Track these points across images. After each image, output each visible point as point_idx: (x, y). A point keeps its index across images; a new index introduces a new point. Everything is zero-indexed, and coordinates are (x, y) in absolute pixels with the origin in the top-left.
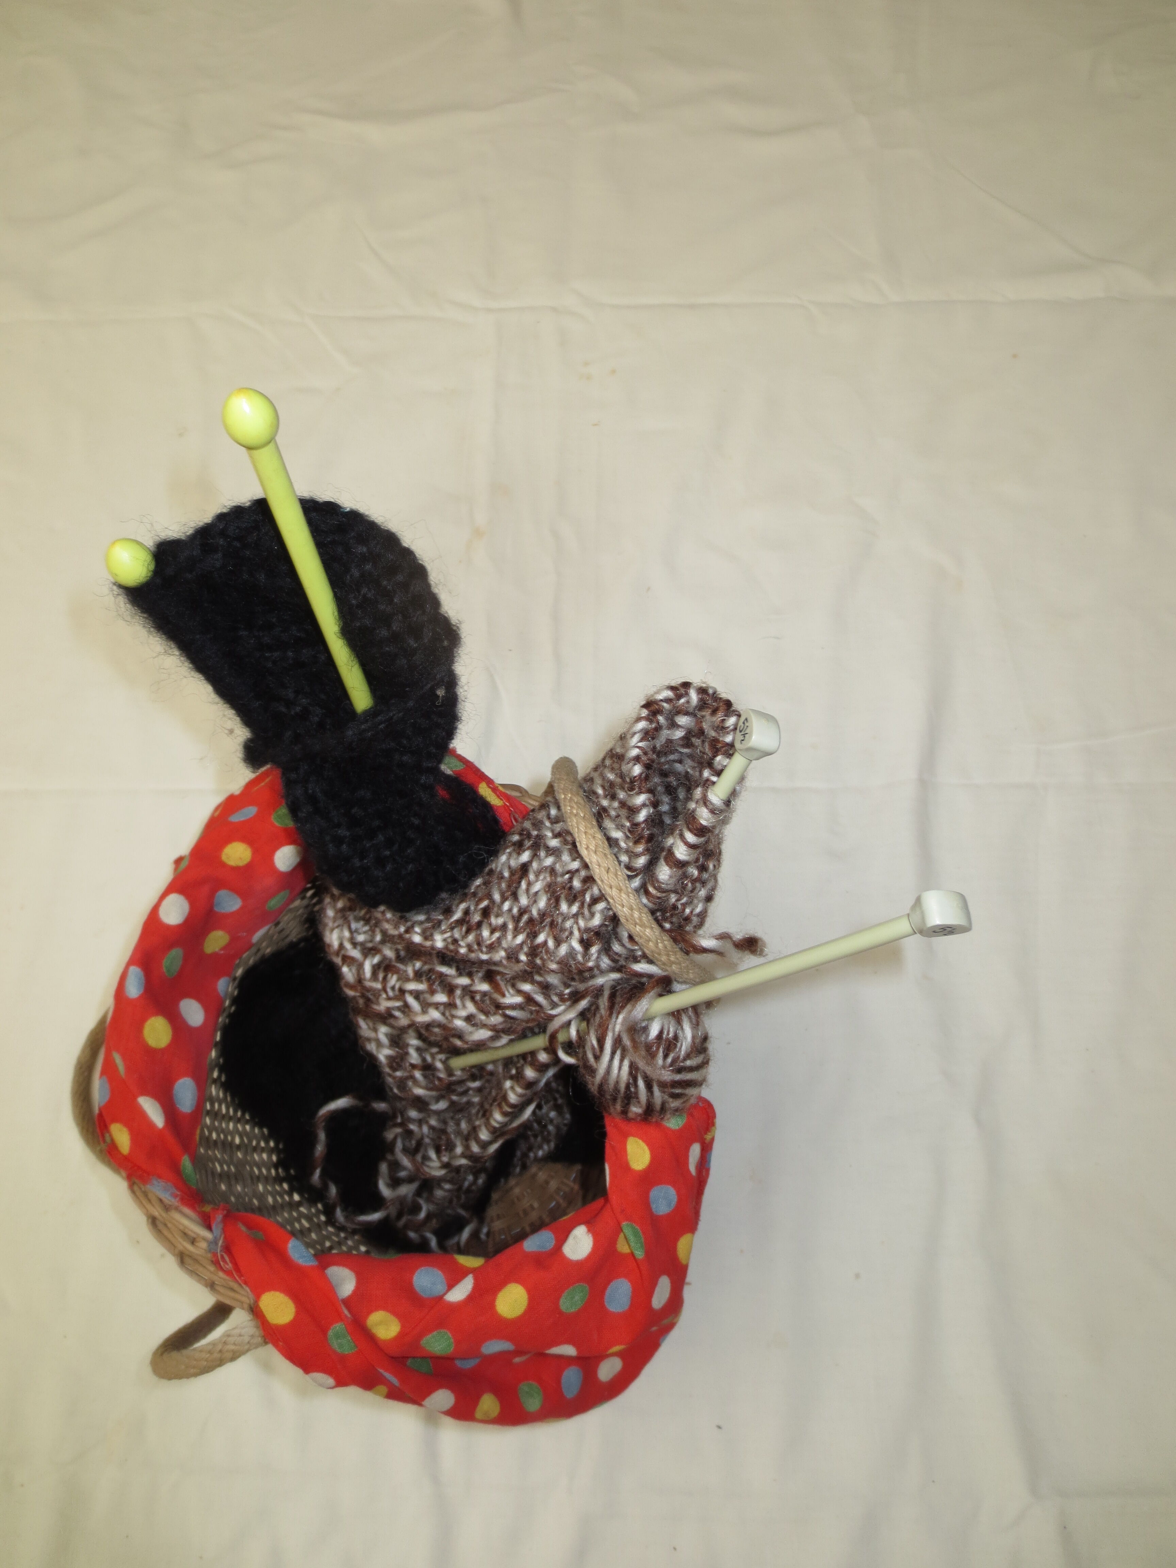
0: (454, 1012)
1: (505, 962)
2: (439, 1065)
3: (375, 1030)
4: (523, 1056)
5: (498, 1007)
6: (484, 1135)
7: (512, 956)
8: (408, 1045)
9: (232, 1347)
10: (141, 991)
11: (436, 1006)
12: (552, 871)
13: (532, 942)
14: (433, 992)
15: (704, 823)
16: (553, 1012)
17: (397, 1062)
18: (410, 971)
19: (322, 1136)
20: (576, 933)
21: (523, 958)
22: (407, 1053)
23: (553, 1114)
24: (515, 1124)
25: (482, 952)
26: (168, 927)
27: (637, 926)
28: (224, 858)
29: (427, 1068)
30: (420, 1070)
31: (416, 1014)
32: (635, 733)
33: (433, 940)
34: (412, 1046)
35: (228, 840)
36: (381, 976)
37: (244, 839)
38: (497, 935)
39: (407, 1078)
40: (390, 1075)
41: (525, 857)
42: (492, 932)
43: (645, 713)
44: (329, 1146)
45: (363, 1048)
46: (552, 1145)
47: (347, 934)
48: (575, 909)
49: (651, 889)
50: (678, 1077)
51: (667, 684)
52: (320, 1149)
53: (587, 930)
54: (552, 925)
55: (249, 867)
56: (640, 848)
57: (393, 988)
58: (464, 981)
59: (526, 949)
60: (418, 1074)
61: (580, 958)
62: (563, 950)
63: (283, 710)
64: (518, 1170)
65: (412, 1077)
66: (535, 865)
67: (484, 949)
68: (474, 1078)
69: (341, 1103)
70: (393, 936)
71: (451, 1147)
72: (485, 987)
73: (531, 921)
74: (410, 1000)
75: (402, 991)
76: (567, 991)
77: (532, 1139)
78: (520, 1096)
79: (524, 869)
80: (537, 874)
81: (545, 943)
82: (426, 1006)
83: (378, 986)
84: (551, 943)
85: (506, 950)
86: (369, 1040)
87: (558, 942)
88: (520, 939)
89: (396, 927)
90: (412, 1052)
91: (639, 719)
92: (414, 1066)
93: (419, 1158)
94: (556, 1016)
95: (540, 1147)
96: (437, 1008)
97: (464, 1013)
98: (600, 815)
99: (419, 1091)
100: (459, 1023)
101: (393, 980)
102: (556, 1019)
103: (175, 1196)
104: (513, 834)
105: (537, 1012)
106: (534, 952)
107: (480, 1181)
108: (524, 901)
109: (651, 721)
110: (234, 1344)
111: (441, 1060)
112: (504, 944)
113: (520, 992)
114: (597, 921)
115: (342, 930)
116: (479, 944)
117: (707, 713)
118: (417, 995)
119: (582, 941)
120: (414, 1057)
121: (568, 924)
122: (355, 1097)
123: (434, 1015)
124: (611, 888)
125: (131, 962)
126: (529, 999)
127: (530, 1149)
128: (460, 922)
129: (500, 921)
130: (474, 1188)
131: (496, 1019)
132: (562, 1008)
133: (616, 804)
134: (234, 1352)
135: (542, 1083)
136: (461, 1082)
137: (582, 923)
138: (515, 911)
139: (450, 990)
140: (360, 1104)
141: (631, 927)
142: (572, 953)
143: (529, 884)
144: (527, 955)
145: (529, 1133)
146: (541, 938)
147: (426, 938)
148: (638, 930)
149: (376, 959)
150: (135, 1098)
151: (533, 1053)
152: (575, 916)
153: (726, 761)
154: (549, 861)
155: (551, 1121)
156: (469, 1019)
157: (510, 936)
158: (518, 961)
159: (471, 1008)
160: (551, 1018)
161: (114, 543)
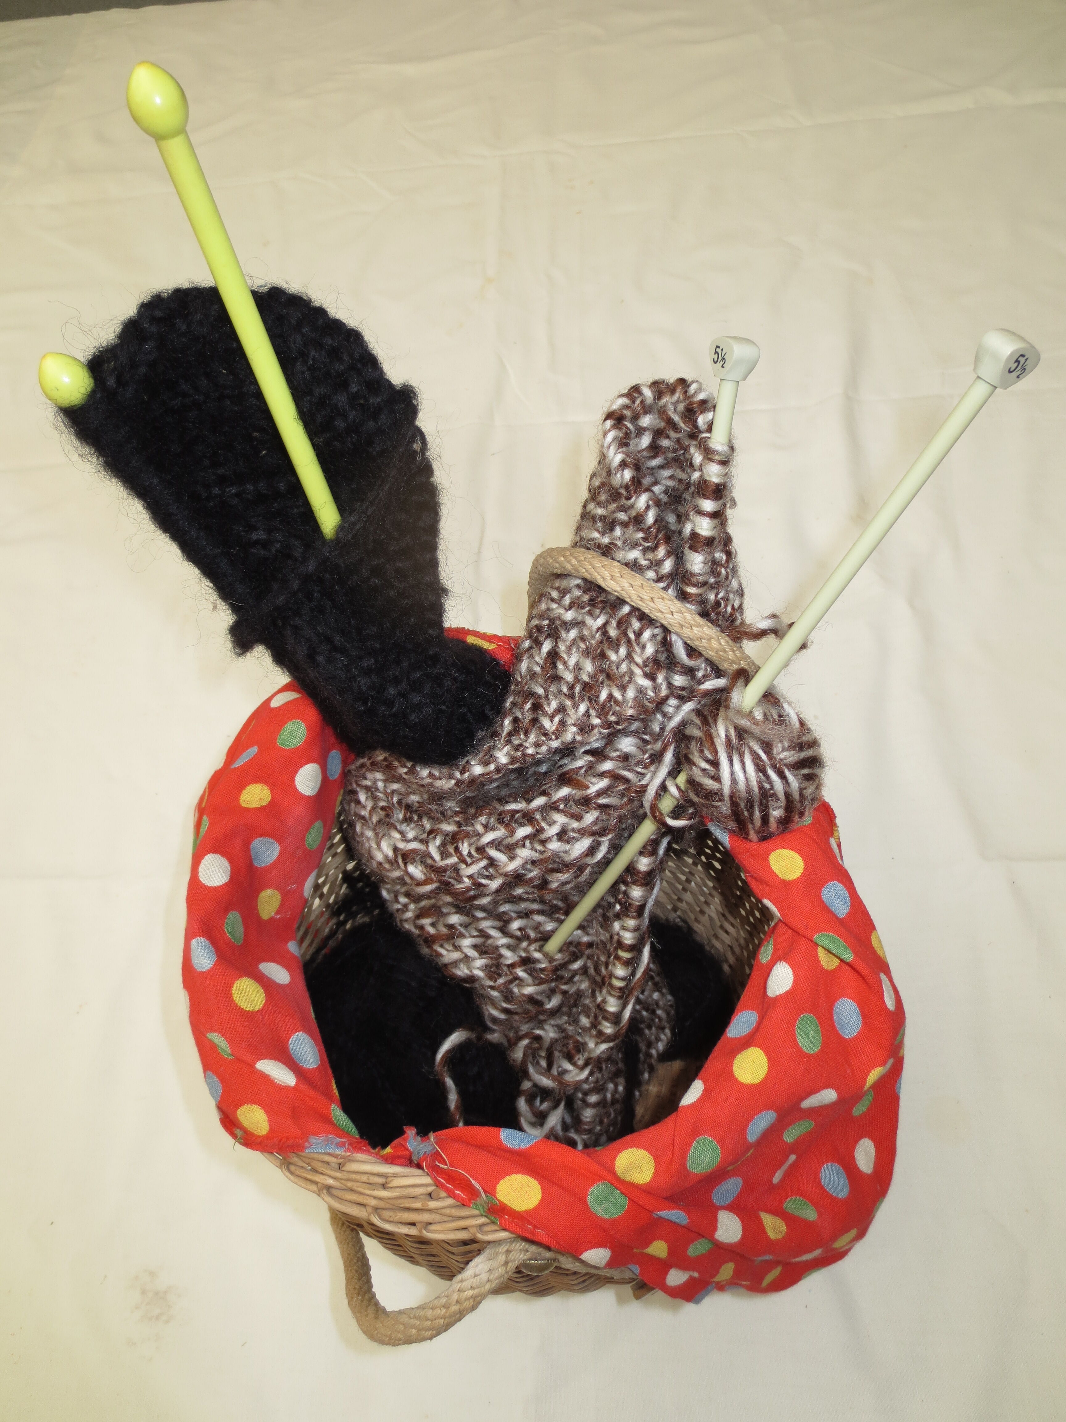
0: (543, 836)
1: (579, 738)
2: (537, 955)
3: (457, 948)
4: (621, 880)
5: (586, 802)
6: (612, 1006)
7: (584, 728)
8: (497, 947)
9: (470, 1293)
10: (215, 958)
11: (521, 843)
12: (583, 639)
13: (597, 702)
14: (512, 832)
15: (716, 480)
16: (644, 782)
17: (494, 970)
18: (480, 829)
19: (449, 1082)
20: (638, 671)
21: (596, 721)
22: (501, 956)
23: (656, 995)
24: (639, 974)
25: (551, 739)
26: (215, 889)
27: (694, 628)
28: (244, 804)
29: (526, 962)
30: (519, 966)
31: (505, 865)
32: (609, 447)
33: (495, 760)
34: (502, 946)
35: (241, 787)
36: (451, 850)
37: (257, 780)
38: (557, 719)
39: (511, 982)
40: (492, 988)
41: (547, 646)
42: (552, 719)
43: (609, 423)
44: (462, 1093)
45: (454, 977)
46: (667, 1031)
47: (397, 836)
48: (623, 651)
49: (691, 590)
50: (803, 755)
51: (617, 393)
52: (453, 1098)
53: (645, 664)
54: (609, 677)
55: (272, 804)
56: (661, 552)
57: (470, 855)
58: (540, 801)
59: (593, 713)
60: (520, 973)
61: (651, 693)
62: (631, 693)
63: (263, 552)
64: (646, 1075)
65: (517, 978)
66: (562, 647)
67: (553, 737)
68: (575, 957)
69: (454, 1039)
70: (451, 789)
71: (580, 1047)
72: (565, 791)
73: (586, 686)
74: (493, 853)
75: (480, 850)
76: (646, 756)
77: (647, 1031)
79: (553, 656)
80: (569, 651)
81: (611, 696)
82: (510, 850)
83: (454, 860)
84: (617, 694)
85: (574, 725)
86: (455, 963)
87: (623, 688)
88: (582, 708)
89: (451, 777)
90: (505, 952)
91: (605, 434)
92: (512, 966)
93: (554, 1071)
94: (647, 785)
95: (658, 1040)
96: (523, 846)
97: (555, 830)
98: (606, 551)
99: (529, 990)
100: (554, 846)
101: (465, 848)
102: (649, 788)
103: (342, 1145)
104: (522, 642)
105: (627, 789)
106: (603, 712)
107: (621, 1088)
108: (569, 677)
109: (620, 429)
110: (472, 1288)
111: (535, 950)
112: (570, 721)
113: (602, 775)
114: (650, 650)
115: (390, 836)
116: (545, 734)
117: (666, 400)
118: (496, 844)
119: (646, 675)
120: (509, 957)
121: (624, 667)
122: (466, 1028)
123: (525, 853)
124: (653, 601)
125: (189, 937)
126: (616, 777)
127: (649, 1045)
128: (515, 731)
129: (554, 705)
130: (617, 1096)
131: (590, 817)
132: (649, 776)
133: (618, 531)
134: (473, 1297)
135: (651, 902)
136: (564, 966)
137: (639, 660)
138: (565, 689)
139: (528, 818)
140: (473, 1036)
141: (686, 632)
142: (641, 691)
143: (565, 663)
144: (598, 717)
145: (642, 1026)
146: (603, 695)
147: (486, 764)
148: (696, 632)
149: (438, 842)
150: (252, 1066)
152: (629, 657)
153: (710, 415)
154: (573, 634)
155: (657, 1003)
156: (562, 835)
157: (571, 712)
158: (593, 727)
159: (560, 819)
160: (643, 789)
161: (44, 357)
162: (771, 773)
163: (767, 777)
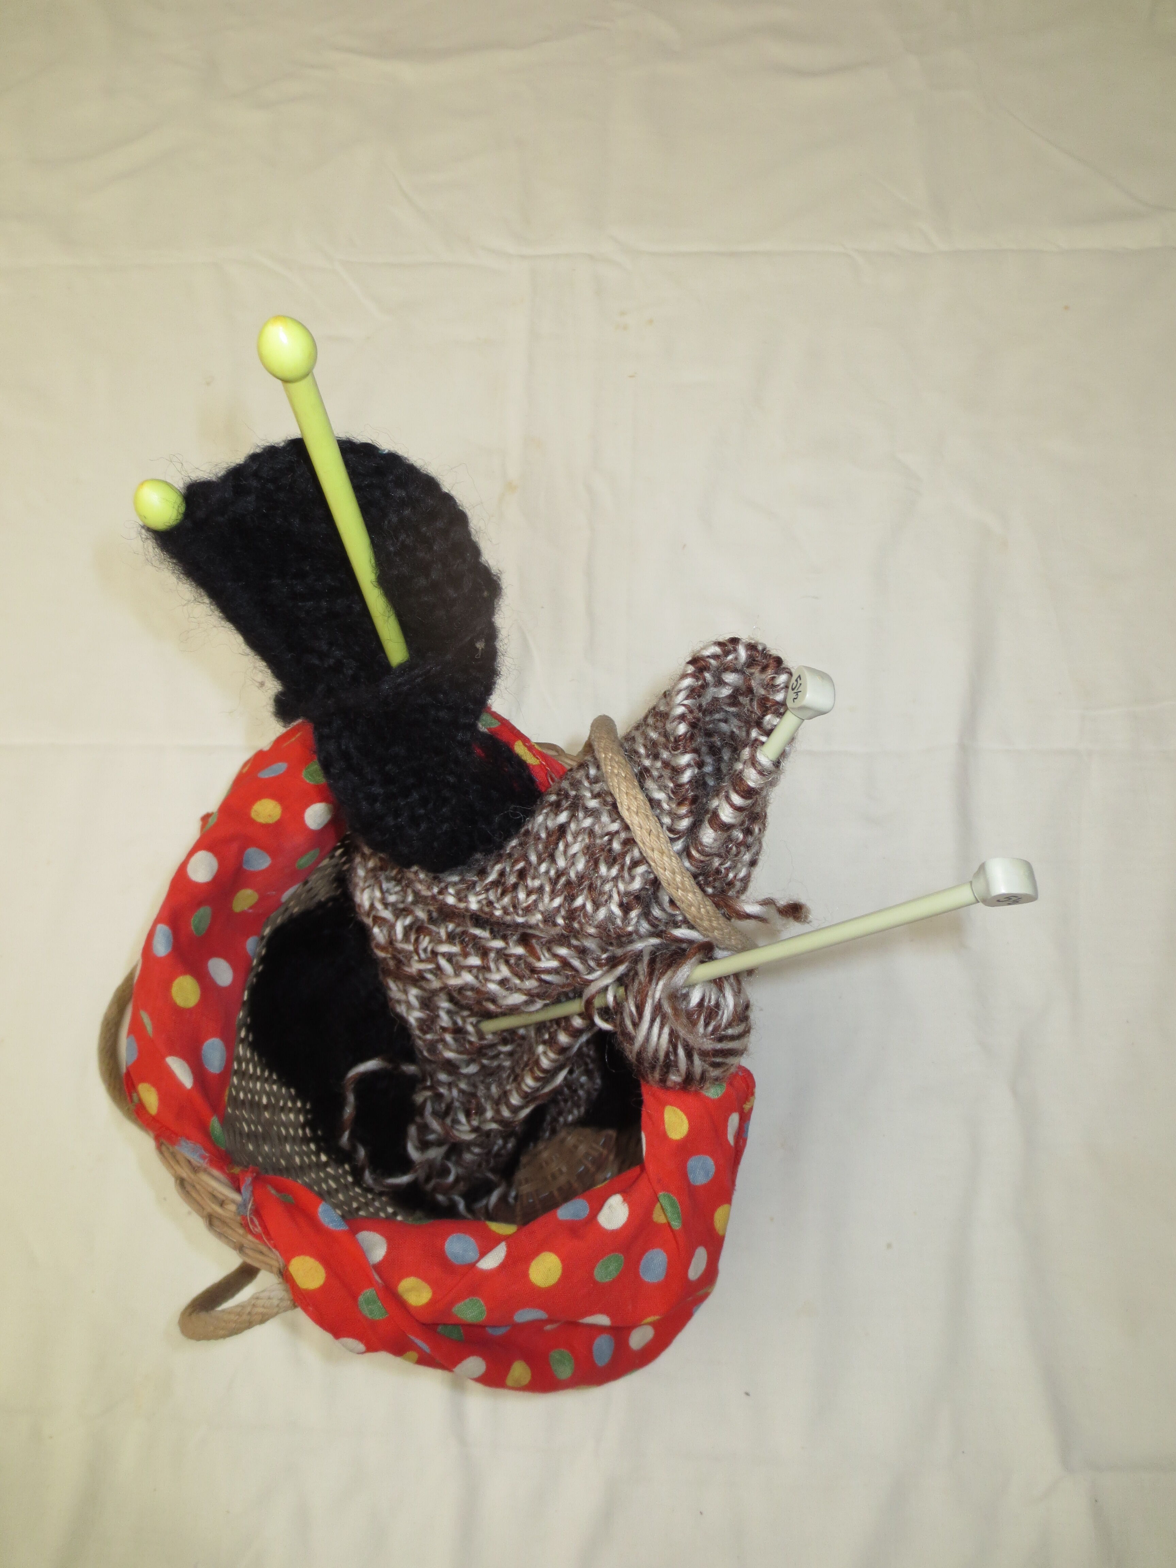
0: (488, 976)
1: (541, 925)
2: (470, 1028)
3: (406, 992)
4: (557, 1021)
5: (533, 971)
6: (515, 1100)
7: (549, 919)
8: (438, 1008)
9: (261, 1310)
10: (170, 949)
11: (470, 969)
12: (591, 832)
13: (570, 905)
14: (466, 955)
15: (752, 784)
16: (590, 977)
17: (427, 1025)
18: (443, 934)
19: (351, 1098)
20: (616, 897)
21: (560, 921)
22: (438, 1016)
23: (583, 1079)
24: (547, 1089)
25: (518, 915)
26: (197, 885)
27: (679, 891)
28: (253, 815)
29: (458, 1032)
30: (450, 1033)
31: (449, 977)
32: (680, 691)
33: (467, 902)
34: (443, 1008)
35: (258, 797)
36: (413, 937)
37: (273, 796)
38: (533, 897)
39: (437, 1041)
40: (420, 1038)
41: (563, 817)
42: (529, 894)
43: (691, 669)
44: (358, 1108)
45: (393, 1010)
46: (582, 1110)
47: (378, 894)
48: (614, 872)
49: (694, 853)
50: (719, 1046)
51: (714, 639)
52: (349, 1111)
53: (627, 894)
54: (591, 888)
55: (278, 824)
56: (683, 810)
57: (425, 950)
58: (498, 944)
59: (563, 912)
60: (448, 1038)
61: (619, 922)
62: (602, 914)
63: (317, 662)
64: (547, 1134)
65: (443, 1040)
66: (573, 826)
67: (520, 912)
68: (505, 1042)
69: (371, 1065)
70: (426, 897)
71: (481, 1111)
72: (520, 950)
73: (569, 883)
74: (443, 962)
75: (435, 954)
76: (604, 956)
77: (562, 1104)
78: (553, 1061)
79: (562, 830)
80: (576, 836)
81: (584, 906)
82: (458, 969)
83: (411, 948)
84: (589, 907)
85: (542, 913)
86: (399, 1002)
87: (597, 906)
88: (557, 902)
89: (429, 888)
90: (443, 1015)
91: (684, 676)
92: (444, 1029)
93: (448, 1121)
94: (592, 981)
95: (570, 1112)
96: (470, 972)
97: (497, 977)
98: (642, 775)
99: (449, 1055)
100: (493, 987)
101: (425, 942)
102: (592, 984)
103: (204, 1157)
104: (550, 794)
105: (574, 977)
106: (571, 915)
107: (510, 1145)
108: (561, 863)
109: (697, 679)
110: (263, 1307)
111: (472, 1023)
112: (541, 907)
113: (555, 956)
114: (637, 885)
115: (373, 890)
116: (514, 907)
117: (756, 670)
118: (450, 957)
119: (621, 905)
120: (445, 1020)
121: (607, 887)
122: (384, 1059)
123: (468, 978)
124: (653, 850)
125: (157, 921)
126: (565, 963)
127: (560, 1113)
128: (495, 884)
129: (537, 883)
130: (503, 1152)
131: (531, 984)
132: (599, 973)
133: (659, 764)
134: (263, 1314)
135: (575, 1049)
136: (492, 1046)
137: (621, 886)
138: (552, 873)
139: (484, 953)
140: (390, 1066)
141: (672, 891)
142: (611, 917)
143: (567, 846)
144: (564, 918)
145: (560, 1097)
146: (579, 901)
147: (460, 900)
148: (680, 894)
149: (408, 921)
150: (163, 1058)
151: (567, 1019)
152: (615, 879)
153: (776, 721)
154: (587, 822)
155: (582, 1086)
156: (503, 983)
157: (546, 899)
158: (555, 924)
159: (505, 972)
160: (588, 983)
161: (142, 484)
162: (681, 1052)
163: (676, 1054)
